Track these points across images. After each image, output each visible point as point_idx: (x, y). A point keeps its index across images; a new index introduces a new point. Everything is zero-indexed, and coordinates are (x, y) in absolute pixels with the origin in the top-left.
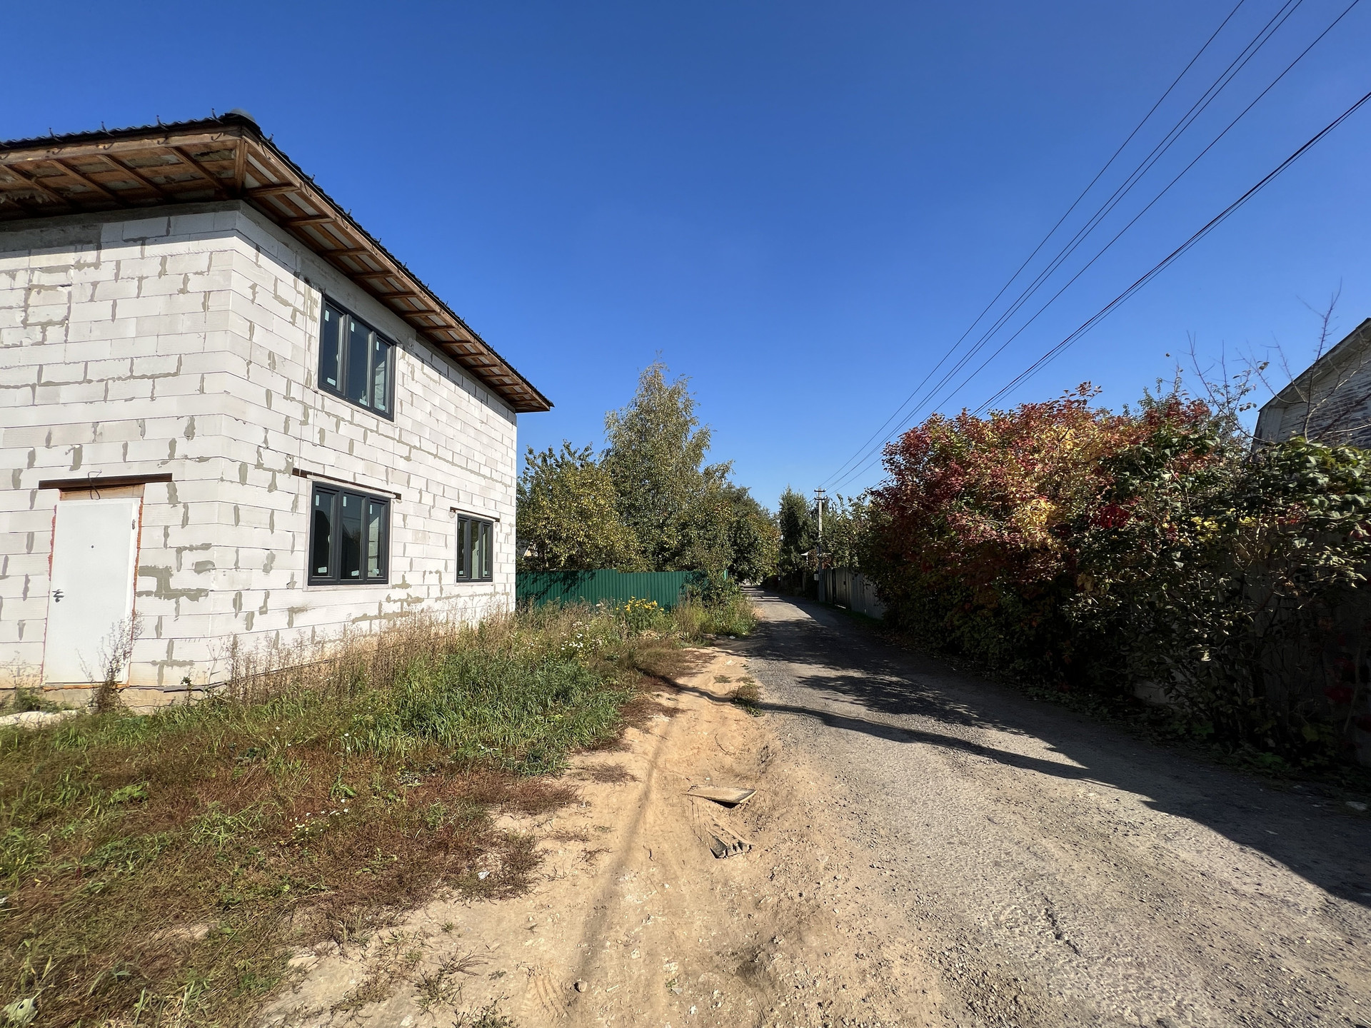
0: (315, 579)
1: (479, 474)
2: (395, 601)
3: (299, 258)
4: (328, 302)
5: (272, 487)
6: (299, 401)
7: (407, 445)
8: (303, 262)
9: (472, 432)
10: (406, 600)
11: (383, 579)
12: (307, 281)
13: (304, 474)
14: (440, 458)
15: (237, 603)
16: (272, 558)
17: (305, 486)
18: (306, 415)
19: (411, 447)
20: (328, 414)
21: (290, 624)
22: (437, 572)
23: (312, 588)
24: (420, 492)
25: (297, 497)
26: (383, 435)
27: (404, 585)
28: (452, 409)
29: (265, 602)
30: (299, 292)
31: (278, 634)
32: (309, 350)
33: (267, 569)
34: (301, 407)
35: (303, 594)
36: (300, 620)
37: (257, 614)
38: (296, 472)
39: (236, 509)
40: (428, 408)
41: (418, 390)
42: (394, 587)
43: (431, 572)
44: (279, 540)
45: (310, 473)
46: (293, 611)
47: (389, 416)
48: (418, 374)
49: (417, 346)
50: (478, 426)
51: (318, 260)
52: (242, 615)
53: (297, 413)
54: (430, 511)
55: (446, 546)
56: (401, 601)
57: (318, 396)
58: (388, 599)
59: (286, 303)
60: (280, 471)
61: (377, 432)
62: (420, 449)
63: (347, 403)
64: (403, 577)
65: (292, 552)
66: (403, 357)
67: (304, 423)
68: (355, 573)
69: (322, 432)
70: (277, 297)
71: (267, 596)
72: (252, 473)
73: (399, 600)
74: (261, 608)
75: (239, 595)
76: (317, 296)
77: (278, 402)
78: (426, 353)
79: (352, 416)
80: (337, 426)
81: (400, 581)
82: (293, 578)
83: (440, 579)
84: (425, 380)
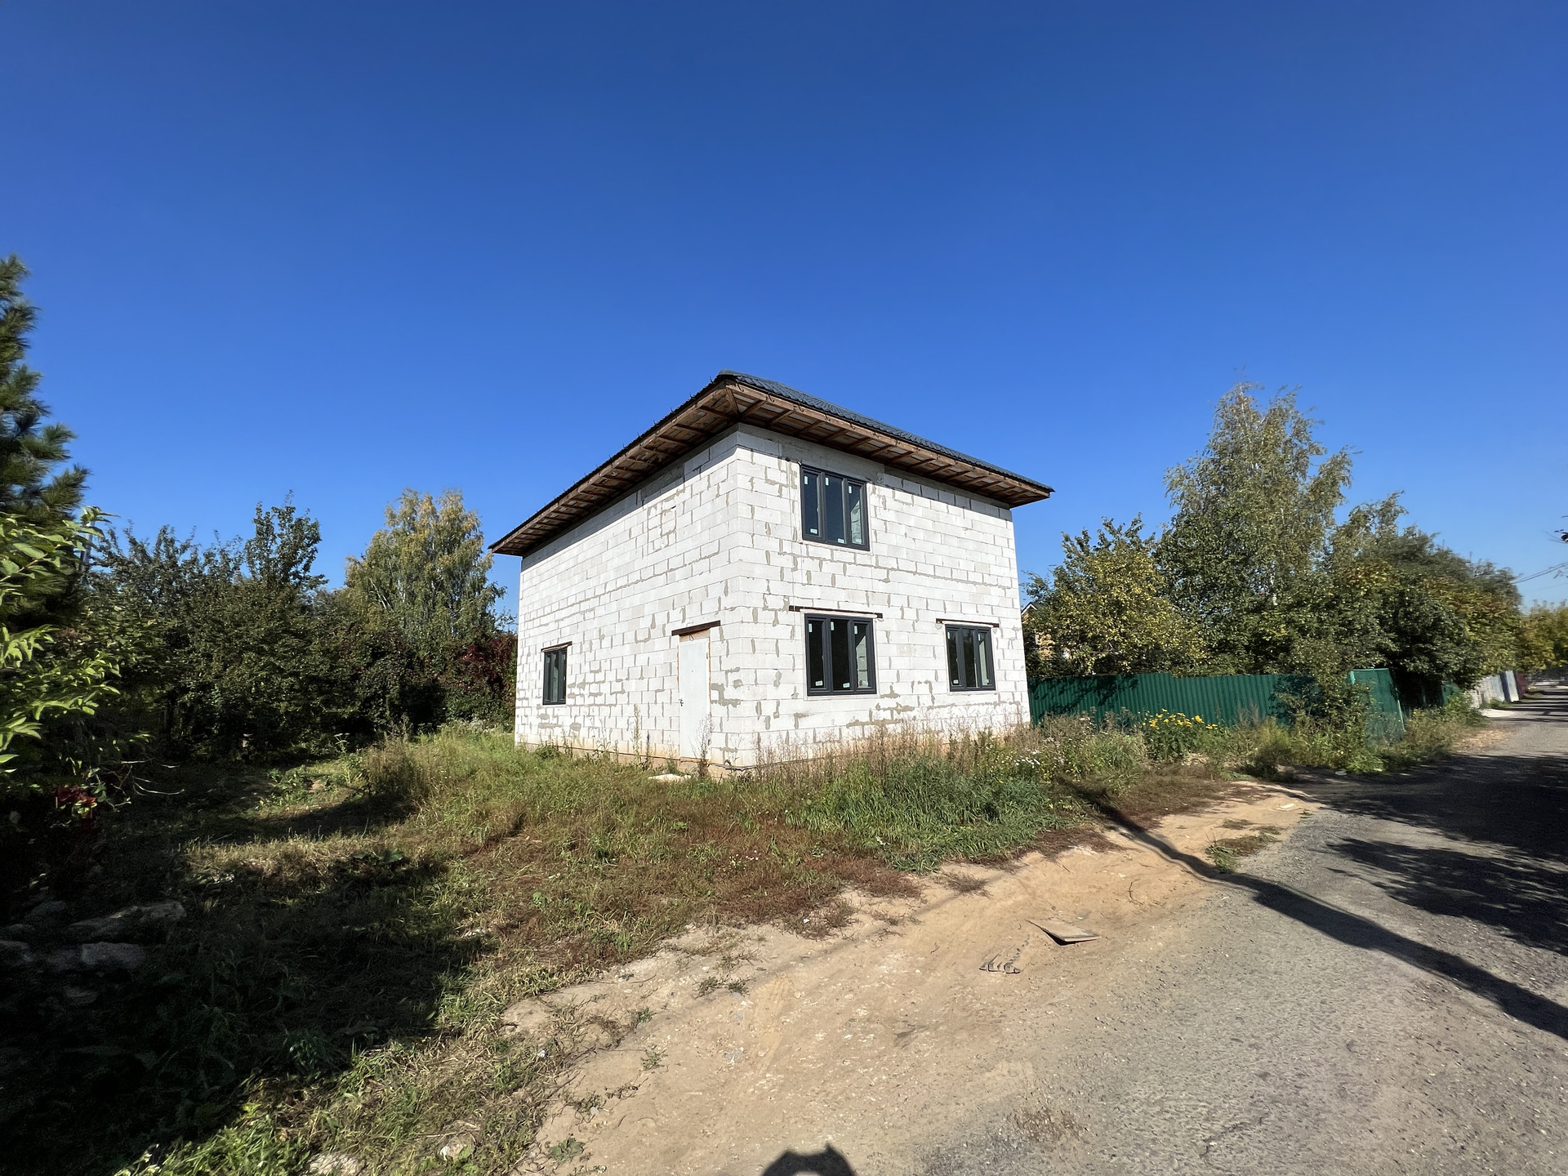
0: (812, 690)
1: (967, 582)
2: (885, 710)
3: (780, 445)
4: (806, 470)
5: (776, 622)
6: (789, 554)
7: (884, 568)
8: (783, 447)
9: (955, 542)
10: (896, 709)
11: (872, 689)
12: (788, 460)
13: (798, 609)
14: (920, 574)
15: (758, 709)
16: (779, 676)
17: (799, 619)
18: (795, 563)
19: (888, 570)
20: (812, 558)
21: (796, 726)
22: (926, 682)
23: (810, 698)
24: (902, 609)
25: (793, 627)
26: (860, 565)
27: (893, 695)
28: (929, 525)
29: (777, 708)
30: (782, 471)
31: (788, 733)
32: (793, 512)
33: (776, 684)
34: (791, 557)
35: (805, 703)
36: (803, 723)
37: (772, 717)
38: (791, 608)
39: (753, 641)
40: (903, 529)
41: (890, 516)
42: (882, 697)
44: (783, 662)
45: (802, 608)
46: (798, 716)
47: (865, 547)
48: (890, 503)
49: (887, 478)
50: (963, 534)
51: (794, 440)
52: (762, 718)
53: (787, 562)
54: (913, 625)
55: (935, 656)
56: (891, 710)
57: (804, 546)
58: (878, 707)
59: (773, 483)
60: (780, 610)
61: (854, 563)
62: (898, 570)
63: (827, 546)
64: (891, 688)
65: (794, 670)
66: (874, 491)
67: (795, 569)
68: (846, 685)
69: (809, 573)
70: (767, 481)
71: (778, 705)
72: (762, 615)
73: (889, 709)
74: (774, 713)
75: (759, 704)
76: (796, 467)
77: (775, 559)
78: (897, 481)
79: (832, 555)
80: (820, 566)
81: (888, 692)
82: (795, 690)
83: (931, 689)
84: (898, 506)
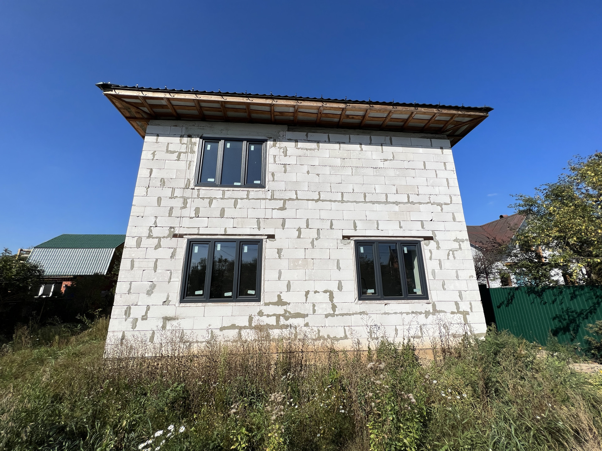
0: (186, 298)
1: (387, 202)
2: (268, 316)
3: (184, 128)
4: (207, 140)
5: (158, 246)
6: (180, 197)
7: (280, 199)
8: (187, 128)
9: (371, 172)
10: (283, 315)
12: (190, 136)
13: (181, 236)
14: (323, 201)
15: (128, 312)
16: (153, 287)
17: (182, 243)
18: (185, 203)
19: (285, 201)
20: (203, 198)
21: (164, 327)
22: (325, 292)
24: (299, 230)
25: (175, 249)
26: (253, 199)
27: (280, 302)
28: (338, 162)
29: (146, 313)
30: (183, 144)
31: (153, 333)
32: (189, 169)
33: (149, 293)
34: (181, 200)
35: (175, 308)
36: (171, 325)
38: (175, 236)
40: (305, 168)
42: (266, 304)
43: (316, 292)
44: (160, 276)
45: (186, 235)
46: (166, 319)
47: (260, 185)
48: (291, 151)
49: (289, 134)
50: (381, 164)
51: (199, 123)
54: (312, 243)
56: (278, 317)
57: (196, 191)
58: (260, 314)
59: (173, 152)
60: (164, 237)
61: (248, 198)
62: (297, 199)
63: (220, 188)
64: (279, 296)
65: (169, 282)
66: (274, 146)
67: (185, 207)
68: (228, 294)
69: (197, 209)
70: (167, 152)
71: (148, 308)
72: (146, 242)
73: (274, 315)
74: (143, 316)
75: (129, 308)
76: (198, 140)
77: (166, 201)
78: (301, 135)
79: (224, 194)
80: (210, 203)
81: (275, 300)
82: (168, 298)
83: (331, 297)
84: (300, 152)
